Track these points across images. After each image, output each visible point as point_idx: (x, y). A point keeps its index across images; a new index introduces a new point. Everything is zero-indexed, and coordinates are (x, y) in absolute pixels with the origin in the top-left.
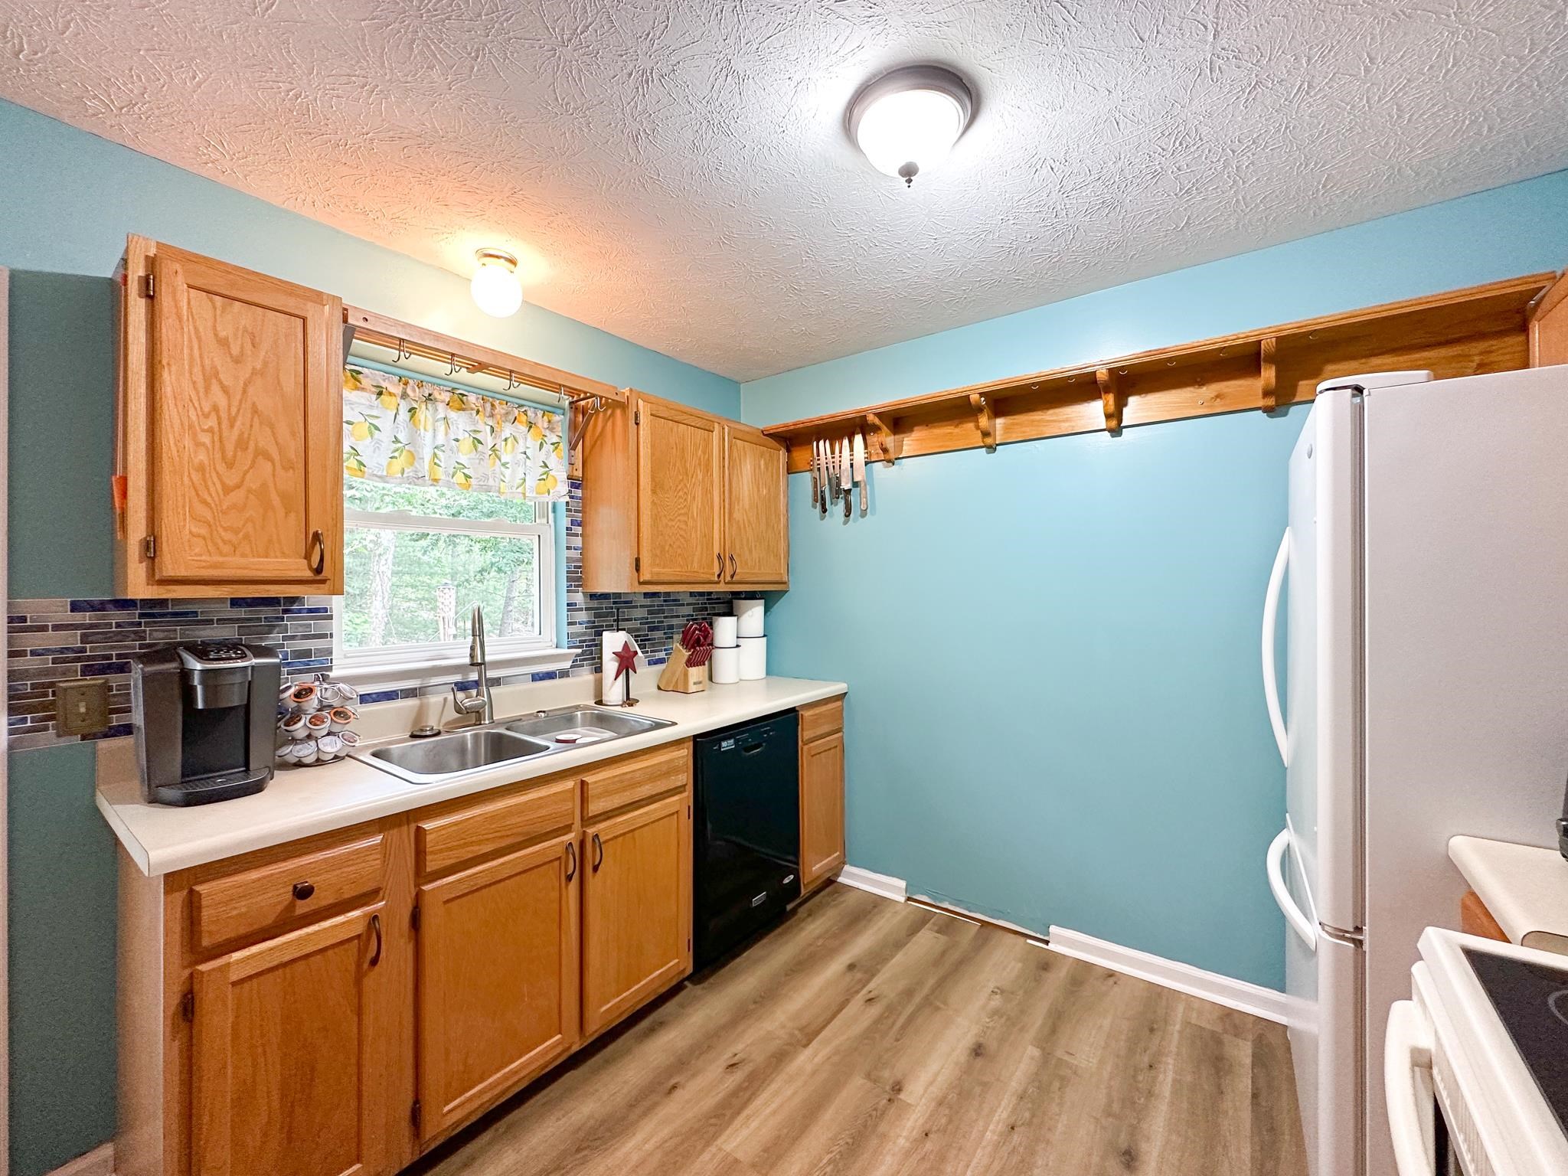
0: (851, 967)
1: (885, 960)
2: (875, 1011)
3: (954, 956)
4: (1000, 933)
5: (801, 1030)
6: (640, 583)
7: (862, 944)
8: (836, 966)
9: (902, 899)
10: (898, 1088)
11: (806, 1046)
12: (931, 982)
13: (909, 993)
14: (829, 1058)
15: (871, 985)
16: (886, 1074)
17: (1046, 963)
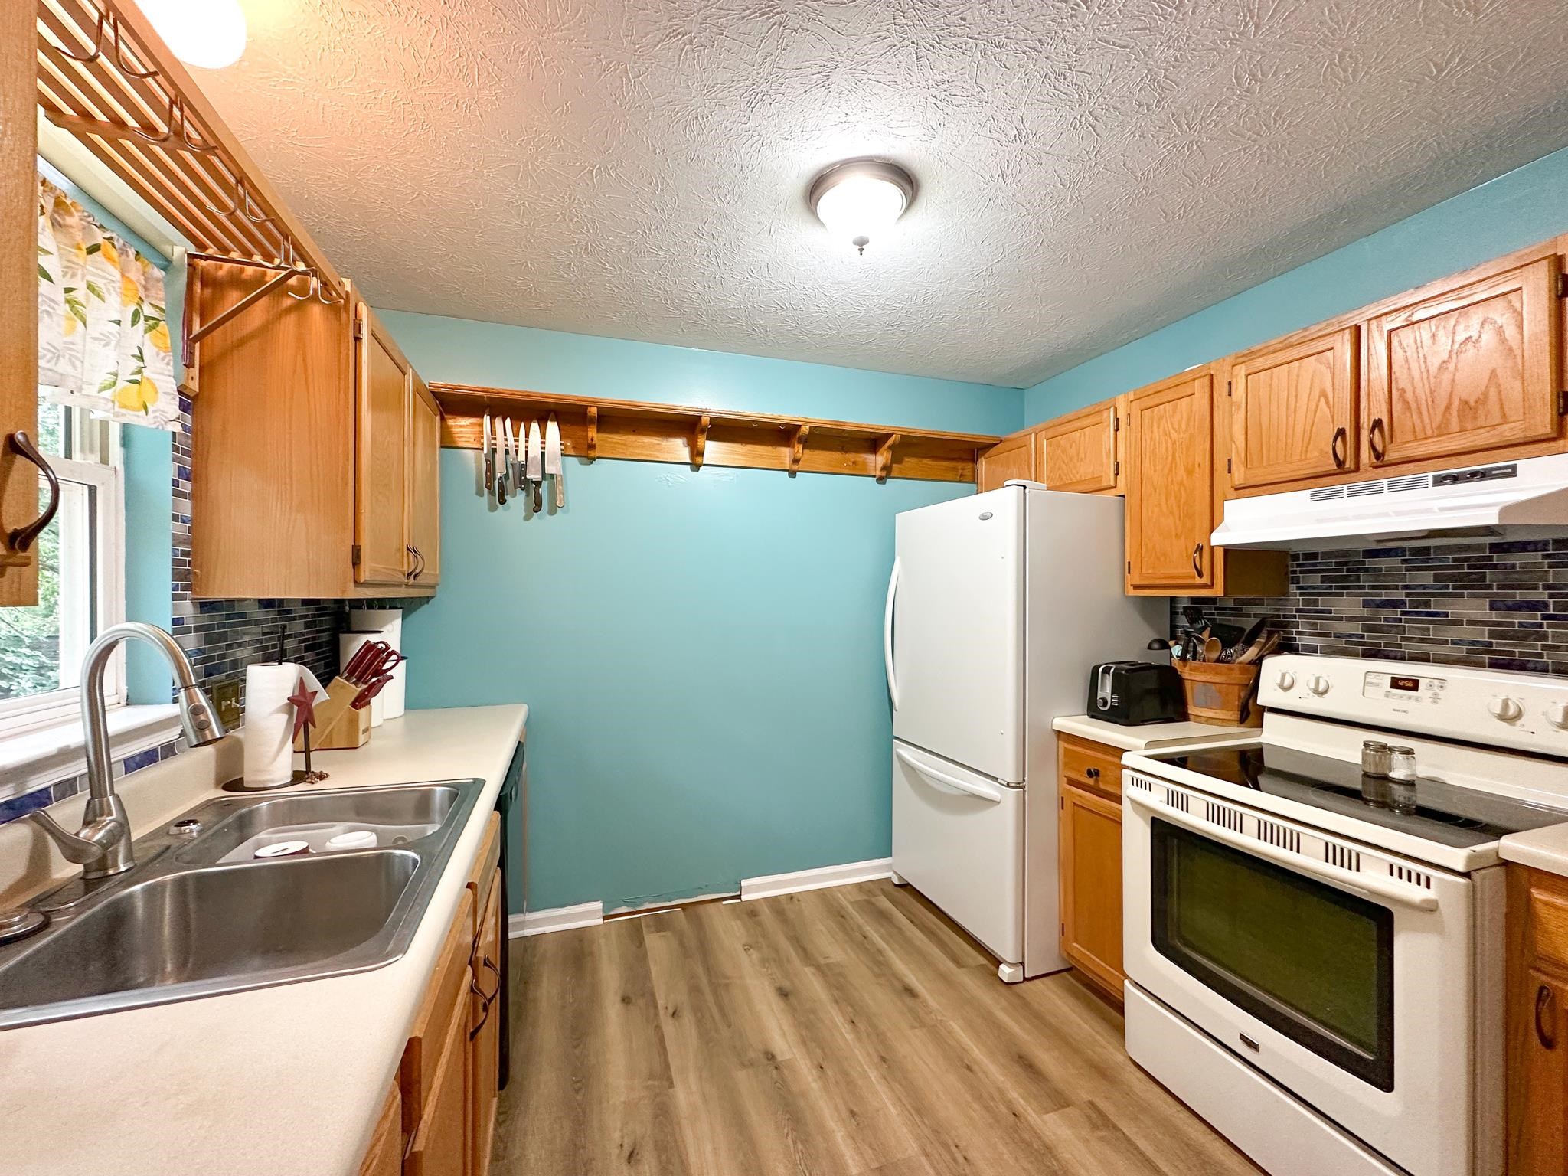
0: (626, 1000)
1: (647, 976)
2: (688, 1019)
3: (692, 943)
4: (701, 907)
5: (651, 1077)
6: (357, 583)
7: (610, 977)
8: (612, 1011)
9: (600, 921)
10: (771, 1057)
11: (671, 1086)
12: (700, 971)
13: (695, 990)
14: (701, 1076)
15: (661, 1003)
16: (752, 1054)
17: (751, 911)
